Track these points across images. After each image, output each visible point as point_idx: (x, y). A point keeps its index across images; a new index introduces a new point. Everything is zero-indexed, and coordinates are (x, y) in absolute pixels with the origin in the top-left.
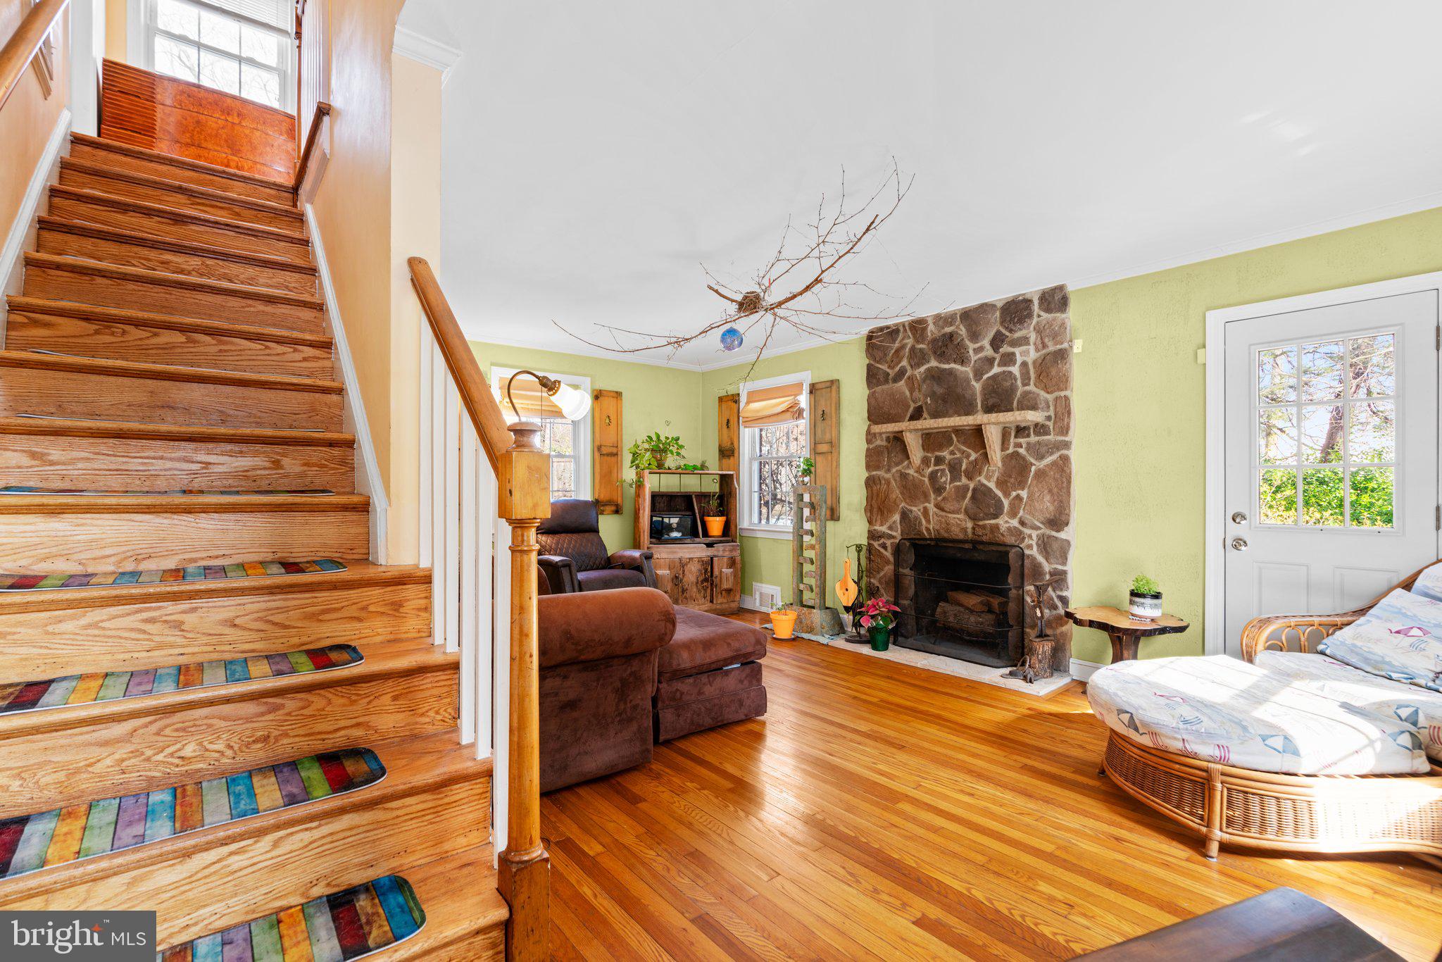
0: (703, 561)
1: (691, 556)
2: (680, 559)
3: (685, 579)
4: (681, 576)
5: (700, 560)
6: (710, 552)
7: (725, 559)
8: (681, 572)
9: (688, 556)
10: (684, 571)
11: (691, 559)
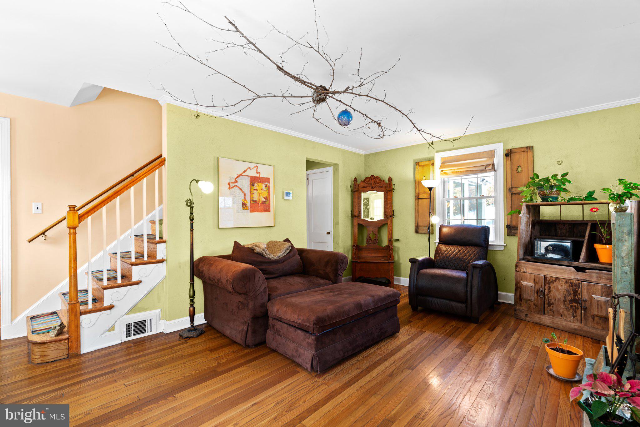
0: (571, 283)
1: (558, 276)
2: (545, 277)
3: (551, 294)
4: (546, 292)
5: (567, 281)
6: (580, 276)
7: (599, 287)
8: (547, 287)
9: (554, 275)
10: (549, 288)
11: (557, 279)
